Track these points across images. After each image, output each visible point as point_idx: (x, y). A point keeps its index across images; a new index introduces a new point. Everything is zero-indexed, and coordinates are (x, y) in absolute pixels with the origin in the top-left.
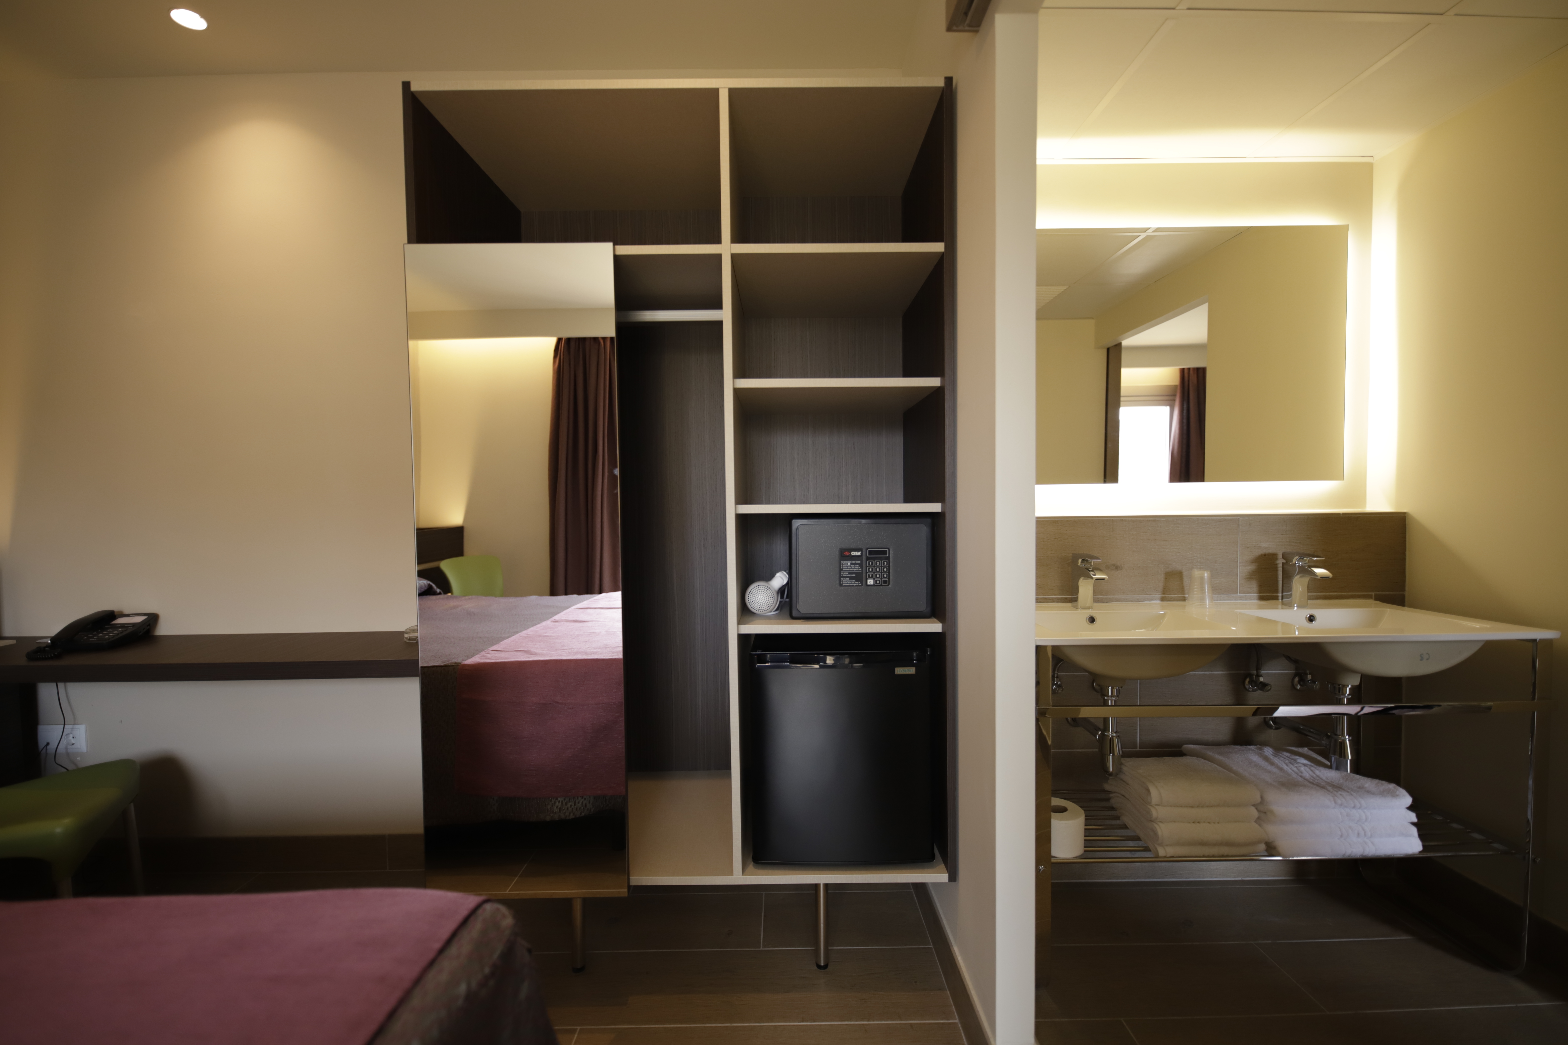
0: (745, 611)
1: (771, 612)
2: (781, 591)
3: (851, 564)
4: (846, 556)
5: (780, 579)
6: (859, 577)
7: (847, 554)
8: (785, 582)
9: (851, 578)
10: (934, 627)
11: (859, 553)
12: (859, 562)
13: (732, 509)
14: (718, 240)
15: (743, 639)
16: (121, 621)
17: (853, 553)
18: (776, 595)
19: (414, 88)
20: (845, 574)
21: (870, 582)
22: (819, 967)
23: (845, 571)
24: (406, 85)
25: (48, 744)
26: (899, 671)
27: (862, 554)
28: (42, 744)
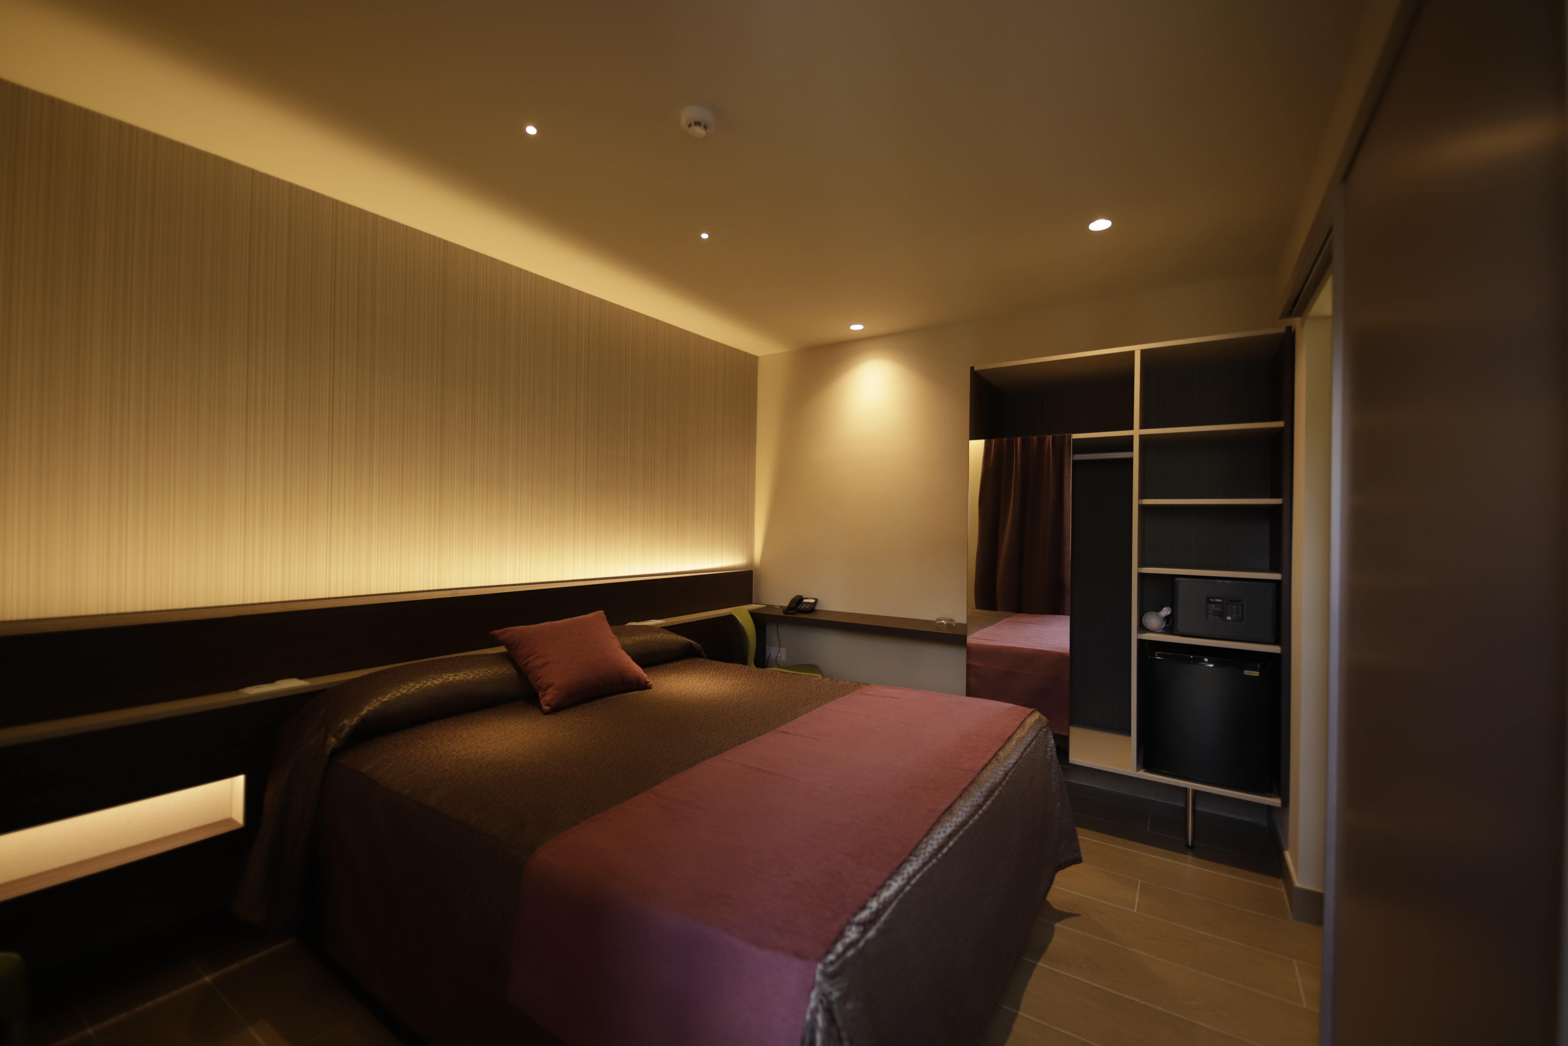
0: (1142, 628)
1: (1159, 630)
2: (1167, 618)
3: (1215, 606)
4: (1211, 601)
5: (1166, 612)
6: (1222, 615)
7: (1212, 600)
8: (1169, 613)
9: (1215, 615)
10: (1276, 649)
11: (1221, 601)
12: (1221, 606)
13: (1135, 570)
14: (1132, 428)
15: (1141, 642)
16: (805, 601)
17: (1216, 600)
18: (1162, 621)
19: (976, 369)
20: (1211, 612)
21: (1229, 618)
22: (1187, 846)
23: (1210, 610)
24: (972, 368)
25: (770, 655)
26: (1246, 672)
27: (1223, 601)
28: (767, 655)
